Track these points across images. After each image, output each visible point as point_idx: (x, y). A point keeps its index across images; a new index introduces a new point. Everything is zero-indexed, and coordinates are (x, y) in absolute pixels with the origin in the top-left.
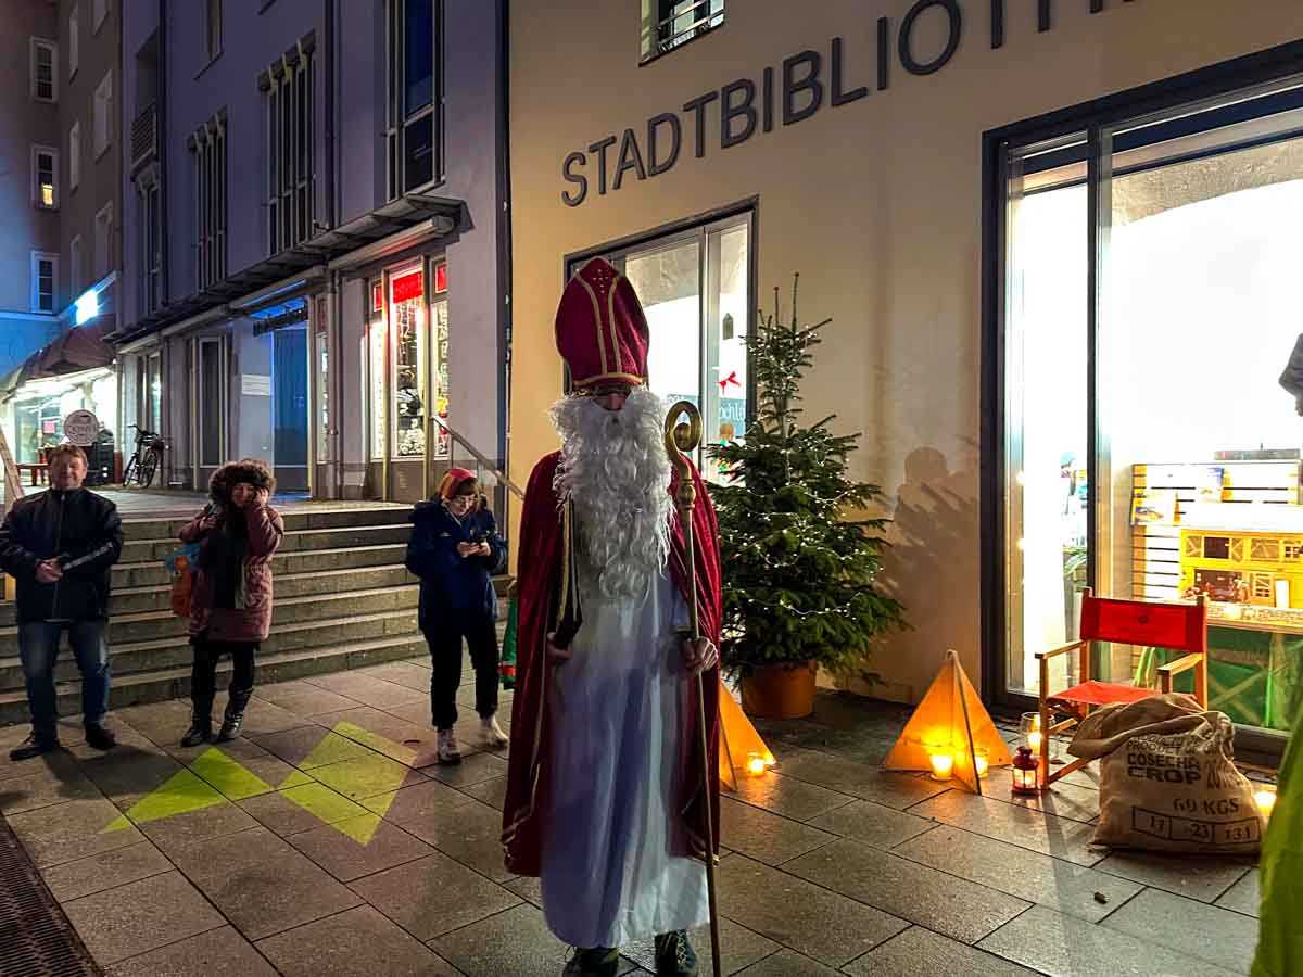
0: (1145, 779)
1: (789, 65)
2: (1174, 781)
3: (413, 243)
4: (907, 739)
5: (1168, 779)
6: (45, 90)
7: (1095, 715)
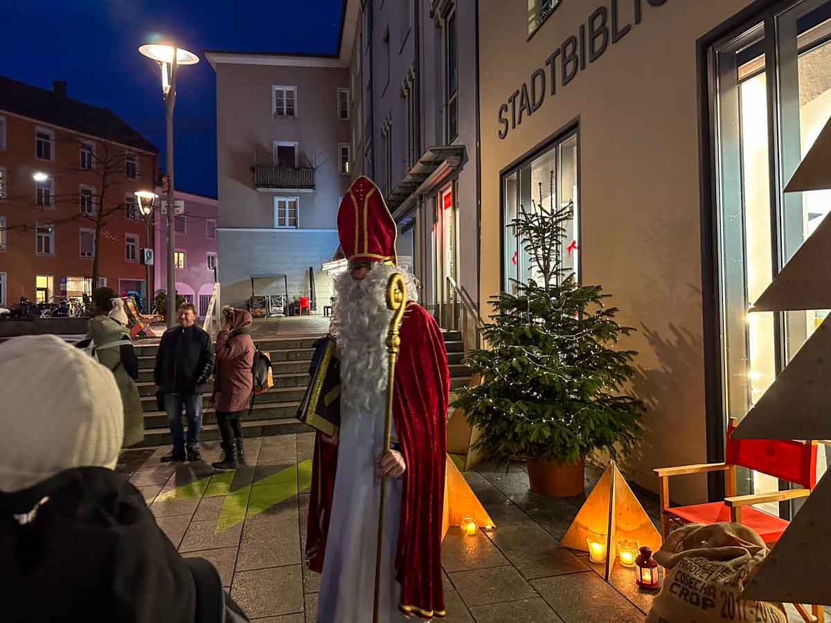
0: (677, 596)
1: (592, 19)
2: (693, 604)
3: (444, 176)
4: (577, 523)
5: (691, 601)
6: (344, 114)
7: (678, 531)
